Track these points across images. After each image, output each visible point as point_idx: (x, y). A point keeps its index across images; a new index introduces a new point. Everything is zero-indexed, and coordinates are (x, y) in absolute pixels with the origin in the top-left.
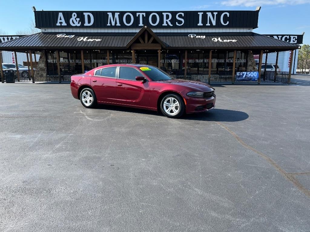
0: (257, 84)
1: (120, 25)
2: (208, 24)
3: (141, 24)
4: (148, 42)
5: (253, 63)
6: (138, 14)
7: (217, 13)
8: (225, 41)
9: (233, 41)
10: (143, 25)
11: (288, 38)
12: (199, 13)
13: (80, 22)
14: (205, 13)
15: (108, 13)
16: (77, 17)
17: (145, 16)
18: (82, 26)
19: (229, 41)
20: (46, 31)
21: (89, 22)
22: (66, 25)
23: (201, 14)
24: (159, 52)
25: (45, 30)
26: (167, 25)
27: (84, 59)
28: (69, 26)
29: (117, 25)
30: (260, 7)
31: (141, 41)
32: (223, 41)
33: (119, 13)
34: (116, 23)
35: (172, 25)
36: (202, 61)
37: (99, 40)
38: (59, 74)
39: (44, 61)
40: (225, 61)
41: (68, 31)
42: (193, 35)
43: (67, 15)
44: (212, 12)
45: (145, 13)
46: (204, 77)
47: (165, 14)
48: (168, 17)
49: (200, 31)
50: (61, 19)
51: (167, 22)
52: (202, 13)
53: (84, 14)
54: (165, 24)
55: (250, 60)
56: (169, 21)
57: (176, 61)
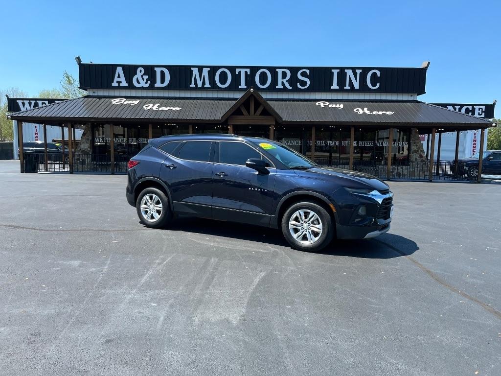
0: (427, 180)
1: (210, 86)
2: (347, 87)
3: (243, 86)
4: (254, 114)
5: (419, 148)
6: (238, 70)
7: (361, 71)
9: (388, 113)
10: (246, 87)
11: (471, 109)
12: (332, 70)
13: (149, 82)
14: (342, 72)
15: (192, 69)
16: (145, 74)
17: (249, 73)
18: (152, 87)
19: (381, 113)
20: (96, 94)
21: (163, 81)
22: (126, 85)
23: (335, 72)
24: (272, 129)
25: (94, 92)
26: (282, 87)
28: (131, 86)
29: (205, 86)
30: (429, 63)
31: (244, 111)
32: (371, 113)
33: (209, 69)
34: (204, 83)
35: (291, 88)
36: (337, 143)
37: (178, 109)
38: (112, 159)
39: (88, 140)
40: (375, 144)
42: (324, 103)
43: (130, 71)
44: (354, 69)
45: (249, 70)
47: (280, 71)
48: (284, 75)
49: (335, 96)
50: (119, 77)
51: (283, 82)
52: (338, 70)
53: (156, 69)
54: (280, 86)
55: (415, 143)
56: (287, 81)
57: (297, 143)
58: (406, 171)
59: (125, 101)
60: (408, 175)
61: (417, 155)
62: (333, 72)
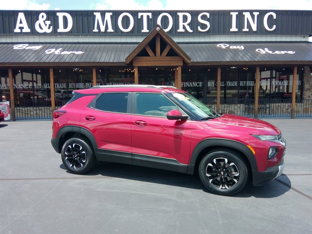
1: (113, 31)
2: (246, 29)
3: (145, 30)
4: (161, 54)
6: (140, 15)
7: (258, 13)
8: (277, 52)
9: (290, 52)
10: (148, 31)
12: (231, 13)
13: (51, 27)
14: (240, 14)
15: (95, 13)
16: (47, 20)
17: (151, 17)
18: (55, 33)
19: (283, 52)
21: (65, 26)
22: (29, 31)
23: (234, 15)
24: (179, 70)
26: (183, 31)
27: (55, 82)
28: (33, 32)
29: (108, 31)
31: (150, 52)
32: (274, 53)
33: (111, 14)
34: (107, 28)
35: (192, 31)
36: (235, 84)
37: (80, 53)
41: (31, 40)
42: (224, 45)
43: (32, 16)
44: (251, 12)
45: (151, 13)
46: (240, 107)
47: (181, 15)
48: (185, 18)
49: (234, 39)
50: (21, 22)
51: (184, 26)
52: (237, 13)
53: (58, 14)
54: (181, 30)
55: (308, 82)
56: (188, 24)
57: (198, 84)
58: (300, 108)
59: (27, 47)
60: (302, 112)
61: (310, 92)
62: (232, 15)
